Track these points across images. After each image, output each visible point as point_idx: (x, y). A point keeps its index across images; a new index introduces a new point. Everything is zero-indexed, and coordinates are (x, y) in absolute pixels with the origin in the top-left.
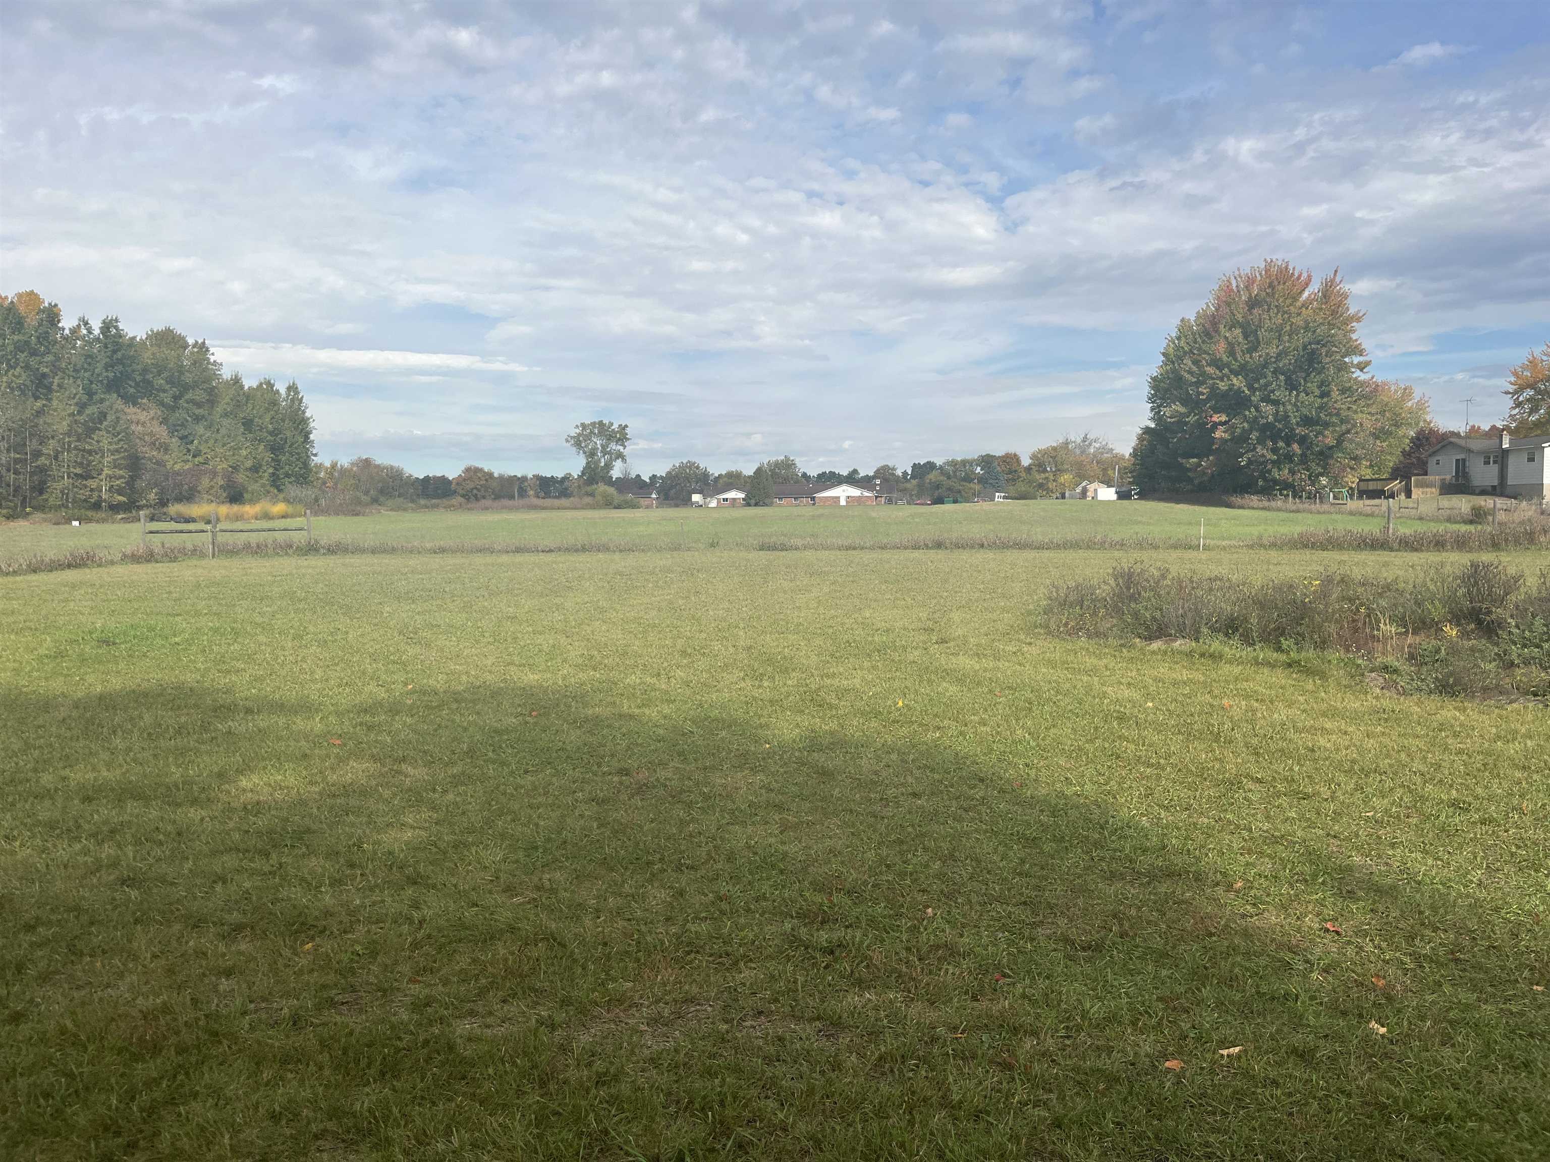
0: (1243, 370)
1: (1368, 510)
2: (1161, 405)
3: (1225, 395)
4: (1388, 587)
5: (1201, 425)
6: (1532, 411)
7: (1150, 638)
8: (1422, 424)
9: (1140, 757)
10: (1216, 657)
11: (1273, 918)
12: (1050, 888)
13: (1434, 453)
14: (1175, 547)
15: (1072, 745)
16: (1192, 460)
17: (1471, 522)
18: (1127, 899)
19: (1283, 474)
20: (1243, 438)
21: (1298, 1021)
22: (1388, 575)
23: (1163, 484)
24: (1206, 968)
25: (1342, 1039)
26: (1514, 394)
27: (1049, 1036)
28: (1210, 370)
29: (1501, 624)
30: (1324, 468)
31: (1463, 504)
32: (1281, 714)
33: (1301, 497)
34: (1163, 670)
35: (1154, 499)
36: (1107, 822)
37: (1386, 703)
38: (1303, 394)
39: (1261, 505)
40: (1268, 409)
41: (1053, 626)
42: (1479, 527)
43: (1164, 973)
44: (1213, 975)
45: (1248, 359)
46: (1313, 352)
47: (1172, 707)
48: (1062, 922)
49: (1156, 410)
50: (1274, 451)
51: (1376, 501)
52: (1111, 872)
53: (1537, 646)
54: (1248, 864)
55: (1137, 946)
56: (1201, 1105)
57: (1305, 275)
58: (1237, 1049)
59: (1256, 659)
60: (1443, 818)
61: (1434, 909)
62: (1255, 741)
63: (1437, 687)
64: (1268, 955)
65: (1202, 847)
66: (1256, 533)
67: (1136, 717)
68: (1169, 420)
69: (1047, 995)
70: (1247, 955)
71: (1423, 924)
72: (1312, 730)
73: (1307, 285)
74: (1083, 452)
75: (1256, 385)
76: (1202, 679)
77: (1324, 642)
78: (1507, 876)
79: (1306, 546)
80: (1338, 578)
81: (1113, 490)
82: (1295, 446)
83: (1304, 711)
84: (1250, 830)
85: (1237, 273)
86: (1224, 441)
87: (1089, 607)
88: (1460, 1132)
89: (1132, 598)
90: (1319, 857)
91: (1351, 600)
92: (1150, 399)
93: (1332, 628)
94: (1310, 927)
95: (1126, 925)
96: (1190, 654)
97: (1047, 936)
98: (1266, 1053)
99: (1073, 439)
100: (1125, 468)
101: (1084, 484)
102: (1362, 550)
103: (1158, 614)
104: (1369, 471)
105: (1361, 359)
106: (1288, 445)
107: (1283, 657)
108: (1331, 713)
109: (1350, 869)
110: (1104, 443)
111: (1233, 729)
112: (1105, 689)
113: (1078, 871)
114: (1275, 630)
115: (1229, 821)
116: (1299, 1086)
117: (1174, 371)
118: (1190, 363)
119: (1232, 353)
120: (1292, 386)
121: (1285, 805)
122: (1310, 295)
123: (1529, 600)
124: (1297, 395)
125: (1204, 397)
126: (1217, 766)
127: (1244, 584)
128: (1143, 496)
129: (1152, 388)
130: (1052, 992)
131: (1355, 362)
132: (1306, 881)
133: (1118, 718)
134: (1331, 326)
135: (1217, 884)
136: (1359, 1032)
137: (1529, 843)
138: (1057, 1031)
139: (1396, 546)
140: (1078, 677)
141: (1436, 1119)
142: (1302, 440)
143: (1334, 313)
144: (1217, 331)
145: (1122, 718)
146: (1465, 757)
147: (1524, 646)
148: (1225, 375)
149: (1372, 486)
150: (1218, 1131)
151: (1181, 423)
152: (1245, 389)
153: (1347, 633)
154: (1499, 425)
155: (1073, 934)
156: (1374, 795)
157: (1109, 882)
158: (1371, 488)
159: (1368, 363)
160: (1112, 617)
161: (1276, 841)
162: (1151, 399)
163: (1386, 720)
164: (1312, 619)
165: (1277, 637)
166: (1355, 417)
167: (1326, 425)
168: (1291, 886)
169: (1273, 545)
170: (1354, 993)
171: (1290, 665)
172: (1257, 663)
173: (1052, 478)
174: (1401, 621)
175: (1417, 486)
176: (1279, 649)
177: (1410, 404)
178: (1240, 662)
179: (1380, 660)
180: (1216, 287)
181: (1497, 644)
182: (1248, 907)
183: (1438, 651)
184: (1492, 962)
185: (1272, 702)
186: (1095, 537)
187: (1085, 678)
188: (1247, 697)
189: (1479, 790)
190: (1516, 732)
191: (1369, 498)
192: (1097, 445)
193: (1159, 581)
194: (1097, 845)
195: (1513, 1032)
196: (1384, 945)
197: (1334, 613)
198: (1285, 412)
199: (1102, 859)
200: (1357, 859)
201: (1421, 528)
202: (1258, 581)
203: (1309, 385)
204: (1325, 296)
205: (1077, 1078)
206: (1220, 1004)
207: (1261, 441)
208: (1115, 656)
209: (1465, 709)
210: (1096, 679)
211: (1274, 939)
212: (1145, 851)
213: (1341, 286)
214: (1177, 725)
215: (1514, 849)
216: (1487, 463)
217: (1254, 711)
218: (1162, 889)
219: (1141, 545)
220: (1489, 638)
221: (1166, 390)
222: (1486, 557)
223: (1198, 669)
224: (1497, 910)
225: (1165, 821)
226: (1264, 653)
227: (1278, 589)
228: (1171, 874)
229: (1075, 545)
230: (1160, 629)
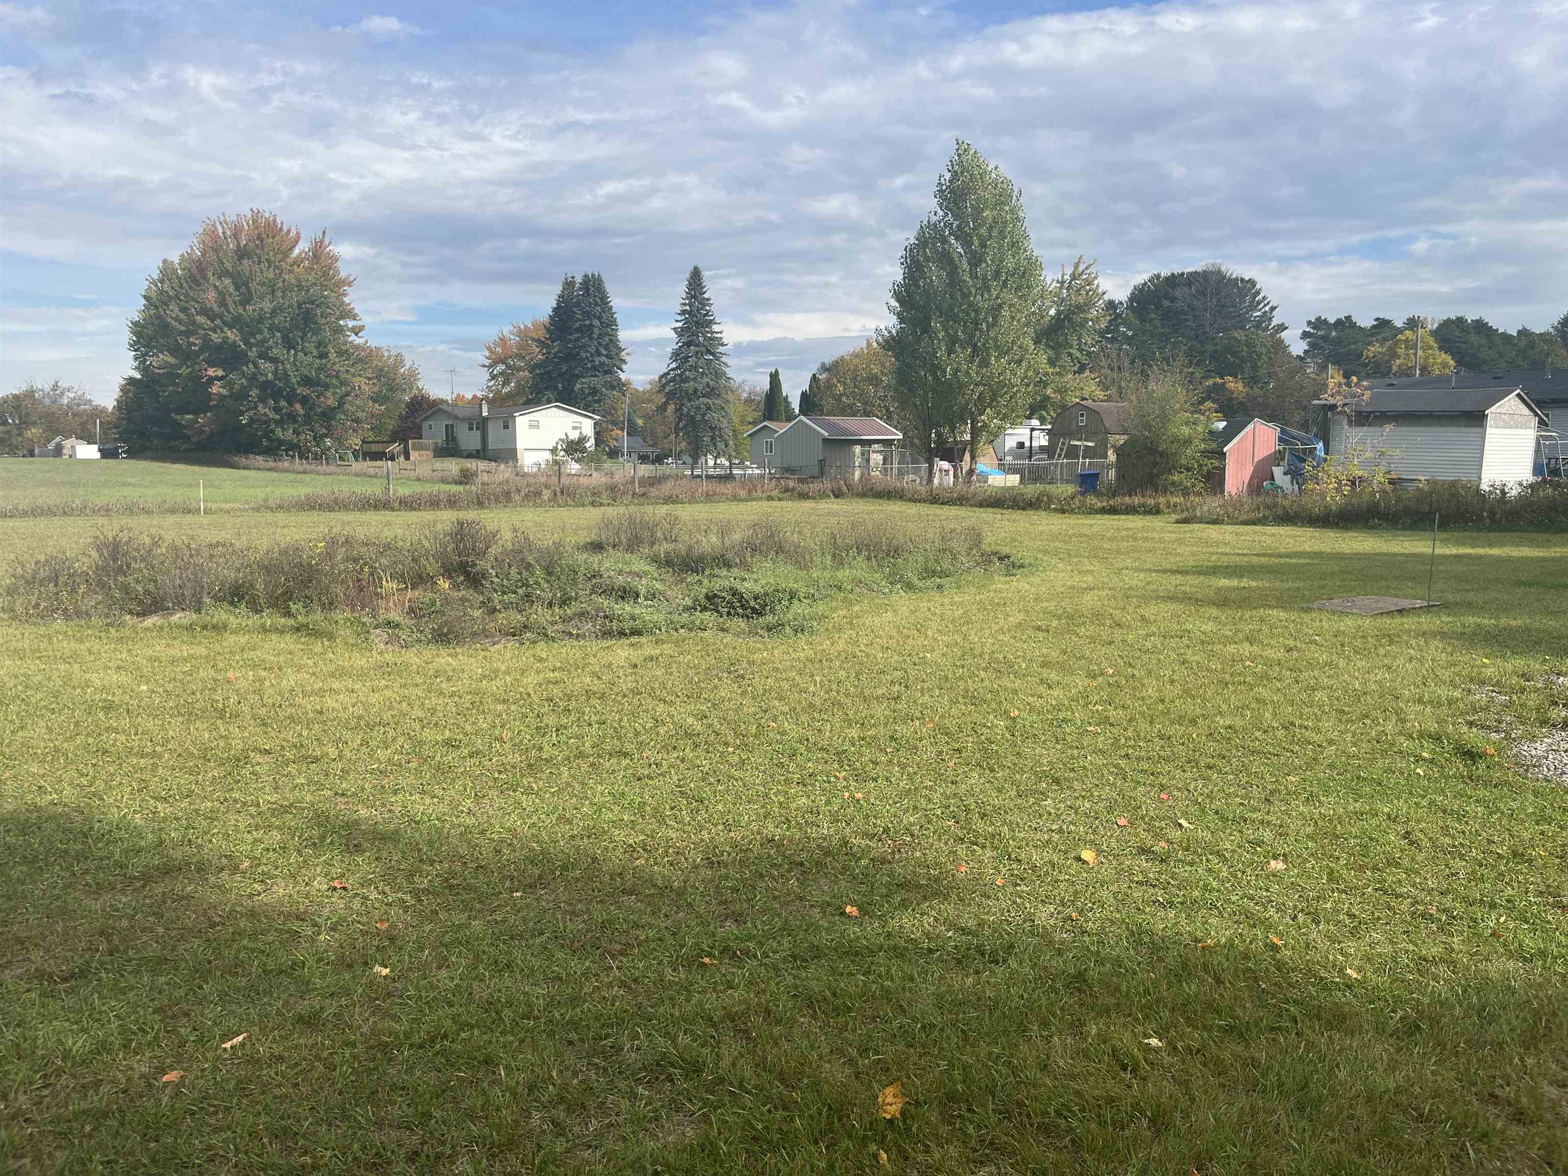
0: (236, 323)
1: (371, 471)
2: (146, 354)
3: (219, 348)
4: (388, 547)
5: (195, 378)
6: (506, 383)
7: (143, 614)
8: (415, 391)
9: (132, 748)
10: (219, 628)
11: (280, 890)
12: (20, 919)
13: (426, 419)
14: (172, 511)
15: (45, 748)
16: (187, 417)
17: (461, 483)
18: (117, 910)
19: (288, 434)
20: (241, 396)
21: (305, 987)
22: (387, 534)
23: (155, 442)
24: (209, 962)
25: (348, 993)
26: (490, 366)
27: (20, 1093)
28: (200, 319)
29: (484, 575)
30: (329, 430)
31: (453, 466)
32: (290, 680)
33: (307, 458)
34: (159, 647)
35: (146, 458)
36: (91, 828)
37: (388, 657)
38: (301, 354)
39: (267, 465)
40: (266, 366)
41: (19, 609)
42: (468, 487)
43: (162, 980)
44: (217, 968)
45: (241, 311)
46: (308, 312)
47: (170, 687)
48: (36, 956)
49: (141, 359)
50: (277, 410)
51: (379, 463)
52: (98, 884)
53: (515, 592)
54: (255, 841)
55: (129, 960)
56: (202, 1108)
57: (293, 233)
58: (240, 1038)
59: (263, 626)
60: (438, 758)
61: (430, 843)
62: (263, 712)
63: (434, 637)
64: (276, 930)
65: (206, 833)
66: (263, 495)
67: (127, 704)
68: (157, 371)
69: (18, 1045)
70: (254, 936)
71: (421, 861)
72: (321, 693)
73: (297, 242)
74: (54, 402)
75: (252, 341)
76: (204, 652)
77: (331, 604)
78: (491, 800)
79: (313, 508)
80: (343, 539)
81: (96, 447)
82: (298, 406)
83: (314, 674)
84: (258, 805)
85: (222, 218)
86: (222, 397)
87: (66, 584)
88: (454, 1046)
89: (120, 571)
90: (328, 817)
91: (355, 560)
92: (131, 346)
93: (339, 590)
94: (319, 891)
95: (116, 940)
96: (190, 628)
97: (18, 977)
98: (273, 1029)
99: (40, 387)
100: (108, 423)
101: (58, 439)
102: (366, 510)
103: (151, 587)
104: (371, 433)
105: (355, 323)
106: (290, 404)
107: (291, 622)
108: (339, 673)
109: (357, 823)
110: (79, 393)
111: (239, 703)
112: (87, 676)
113: (57, 891)
114: (283, 594)
115: (236, 801)
116: (305, 1052)
117: (158, 317)
118: (176, 309)
119: (223, 303)
120: (289, 345)
121: (294, 772)
122: (300, 254)
123: (506, 553)
124: (295, 355)
125: (197, 348)
126: (222, 744)
127: (248, 550)
128: (133, 454)
129: (134, 333)
130: (26, 1040)
131: (350, 326)
132: (314, 844)
133: (104, 707)
134: (324, 287)
135: (222, 869)
136: (364, 981)
137: (508, 767)
138: (31, 1084)
139: (396, 505)
140: (54, 667)
141: (433, 1040)
142: (304, 400)
143: (325, 274)
144: (205, 278)
145: (108, 708)
146: (456, 699)
147: (504, 593)
148: (217, 326)
149: (374, 448)
150: (221, 1129)
151: (171, 376)
152: (241, 343)
153: (353, 592)
154: (479, 394)
155: (51, 966)
156: (378, 747)
157: (96, 896)
158: (373, 449)
159: (362, 328)
160: (96, 593)
161: (285, 810)
162: (133, 346)
163: (389, 674)
164: (319, 582)
165: (285, 601)
166: (354, 380)
167: (327, 386)
168: (299, 852)
169: (280, 507)
170: (360, 944)
171: (298, 630)
172: (264, 630)
173: (15, 431)
174: (400, 577)
175: (414, 449)
176: (288, 614)
177: (402, 370)
178: (246, 630)
179: (382, 616)
180: (201, 230)
181: (482, 593)
182: (256, 886)
183: (433, 603)
184: (479, 881)
185: (280, 669)
186: (73, 502)
187: (62, 667)
188: (254, 667)
189: (468, 728)
190: (498, 670)
191: (371, 460)
192: (72, 395)
193: (151, 550)
194: (81, 857)
195: (498, 939)
196: (387, 889)
197: (340, 574)
198: (284, 370)
199: (87, 872)
200: (363, 812)
201: (418, 488)
202: (264, 544)
203: (306, 344)
204: (315, 256)
205: (58, 1129)
206: (223, 997)
207: (262, 399)
208: (100, 638)
209: (457, 654)
210: (76, 666)
211: (282, 912)
212: (138, 851)
213: (331, 247)
214: (176, 707)
215: (496, 775)
216: (471, 429)
217: (262, 680)
218: (159, 890)
219: (130, 510)
220: (476, 588)
221: (151, 338)
222: (471, 515)
223: (200, 643)
224: (483, 832)
225: (162, 814)
226: (269, 618)
227: (284, 552)
228: (169, 870)
229: (48, 512)
230: (155, 602)
